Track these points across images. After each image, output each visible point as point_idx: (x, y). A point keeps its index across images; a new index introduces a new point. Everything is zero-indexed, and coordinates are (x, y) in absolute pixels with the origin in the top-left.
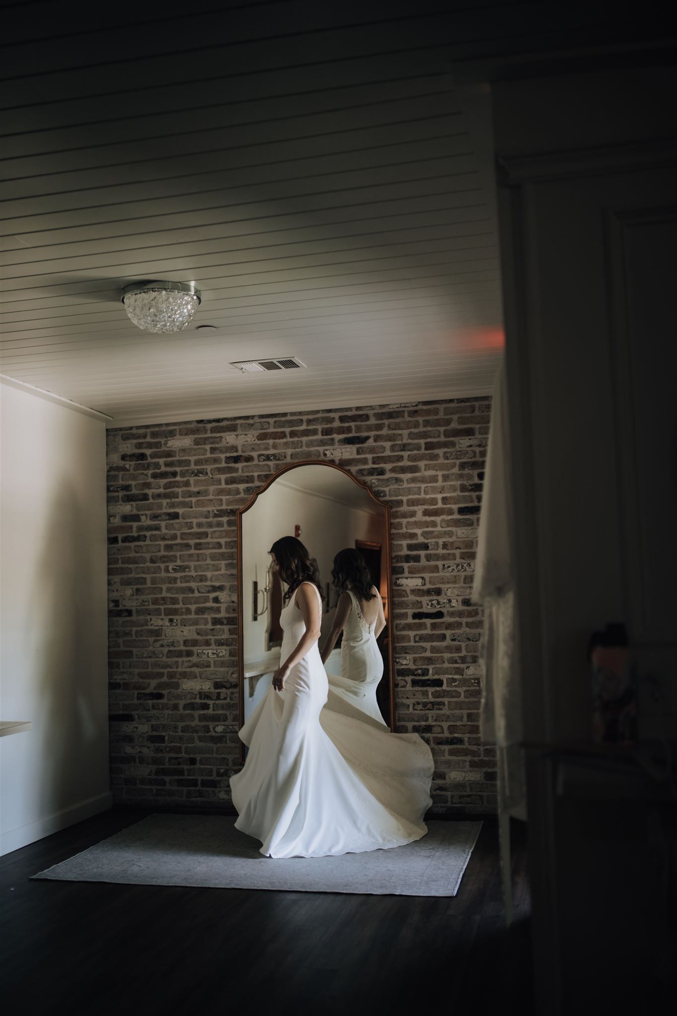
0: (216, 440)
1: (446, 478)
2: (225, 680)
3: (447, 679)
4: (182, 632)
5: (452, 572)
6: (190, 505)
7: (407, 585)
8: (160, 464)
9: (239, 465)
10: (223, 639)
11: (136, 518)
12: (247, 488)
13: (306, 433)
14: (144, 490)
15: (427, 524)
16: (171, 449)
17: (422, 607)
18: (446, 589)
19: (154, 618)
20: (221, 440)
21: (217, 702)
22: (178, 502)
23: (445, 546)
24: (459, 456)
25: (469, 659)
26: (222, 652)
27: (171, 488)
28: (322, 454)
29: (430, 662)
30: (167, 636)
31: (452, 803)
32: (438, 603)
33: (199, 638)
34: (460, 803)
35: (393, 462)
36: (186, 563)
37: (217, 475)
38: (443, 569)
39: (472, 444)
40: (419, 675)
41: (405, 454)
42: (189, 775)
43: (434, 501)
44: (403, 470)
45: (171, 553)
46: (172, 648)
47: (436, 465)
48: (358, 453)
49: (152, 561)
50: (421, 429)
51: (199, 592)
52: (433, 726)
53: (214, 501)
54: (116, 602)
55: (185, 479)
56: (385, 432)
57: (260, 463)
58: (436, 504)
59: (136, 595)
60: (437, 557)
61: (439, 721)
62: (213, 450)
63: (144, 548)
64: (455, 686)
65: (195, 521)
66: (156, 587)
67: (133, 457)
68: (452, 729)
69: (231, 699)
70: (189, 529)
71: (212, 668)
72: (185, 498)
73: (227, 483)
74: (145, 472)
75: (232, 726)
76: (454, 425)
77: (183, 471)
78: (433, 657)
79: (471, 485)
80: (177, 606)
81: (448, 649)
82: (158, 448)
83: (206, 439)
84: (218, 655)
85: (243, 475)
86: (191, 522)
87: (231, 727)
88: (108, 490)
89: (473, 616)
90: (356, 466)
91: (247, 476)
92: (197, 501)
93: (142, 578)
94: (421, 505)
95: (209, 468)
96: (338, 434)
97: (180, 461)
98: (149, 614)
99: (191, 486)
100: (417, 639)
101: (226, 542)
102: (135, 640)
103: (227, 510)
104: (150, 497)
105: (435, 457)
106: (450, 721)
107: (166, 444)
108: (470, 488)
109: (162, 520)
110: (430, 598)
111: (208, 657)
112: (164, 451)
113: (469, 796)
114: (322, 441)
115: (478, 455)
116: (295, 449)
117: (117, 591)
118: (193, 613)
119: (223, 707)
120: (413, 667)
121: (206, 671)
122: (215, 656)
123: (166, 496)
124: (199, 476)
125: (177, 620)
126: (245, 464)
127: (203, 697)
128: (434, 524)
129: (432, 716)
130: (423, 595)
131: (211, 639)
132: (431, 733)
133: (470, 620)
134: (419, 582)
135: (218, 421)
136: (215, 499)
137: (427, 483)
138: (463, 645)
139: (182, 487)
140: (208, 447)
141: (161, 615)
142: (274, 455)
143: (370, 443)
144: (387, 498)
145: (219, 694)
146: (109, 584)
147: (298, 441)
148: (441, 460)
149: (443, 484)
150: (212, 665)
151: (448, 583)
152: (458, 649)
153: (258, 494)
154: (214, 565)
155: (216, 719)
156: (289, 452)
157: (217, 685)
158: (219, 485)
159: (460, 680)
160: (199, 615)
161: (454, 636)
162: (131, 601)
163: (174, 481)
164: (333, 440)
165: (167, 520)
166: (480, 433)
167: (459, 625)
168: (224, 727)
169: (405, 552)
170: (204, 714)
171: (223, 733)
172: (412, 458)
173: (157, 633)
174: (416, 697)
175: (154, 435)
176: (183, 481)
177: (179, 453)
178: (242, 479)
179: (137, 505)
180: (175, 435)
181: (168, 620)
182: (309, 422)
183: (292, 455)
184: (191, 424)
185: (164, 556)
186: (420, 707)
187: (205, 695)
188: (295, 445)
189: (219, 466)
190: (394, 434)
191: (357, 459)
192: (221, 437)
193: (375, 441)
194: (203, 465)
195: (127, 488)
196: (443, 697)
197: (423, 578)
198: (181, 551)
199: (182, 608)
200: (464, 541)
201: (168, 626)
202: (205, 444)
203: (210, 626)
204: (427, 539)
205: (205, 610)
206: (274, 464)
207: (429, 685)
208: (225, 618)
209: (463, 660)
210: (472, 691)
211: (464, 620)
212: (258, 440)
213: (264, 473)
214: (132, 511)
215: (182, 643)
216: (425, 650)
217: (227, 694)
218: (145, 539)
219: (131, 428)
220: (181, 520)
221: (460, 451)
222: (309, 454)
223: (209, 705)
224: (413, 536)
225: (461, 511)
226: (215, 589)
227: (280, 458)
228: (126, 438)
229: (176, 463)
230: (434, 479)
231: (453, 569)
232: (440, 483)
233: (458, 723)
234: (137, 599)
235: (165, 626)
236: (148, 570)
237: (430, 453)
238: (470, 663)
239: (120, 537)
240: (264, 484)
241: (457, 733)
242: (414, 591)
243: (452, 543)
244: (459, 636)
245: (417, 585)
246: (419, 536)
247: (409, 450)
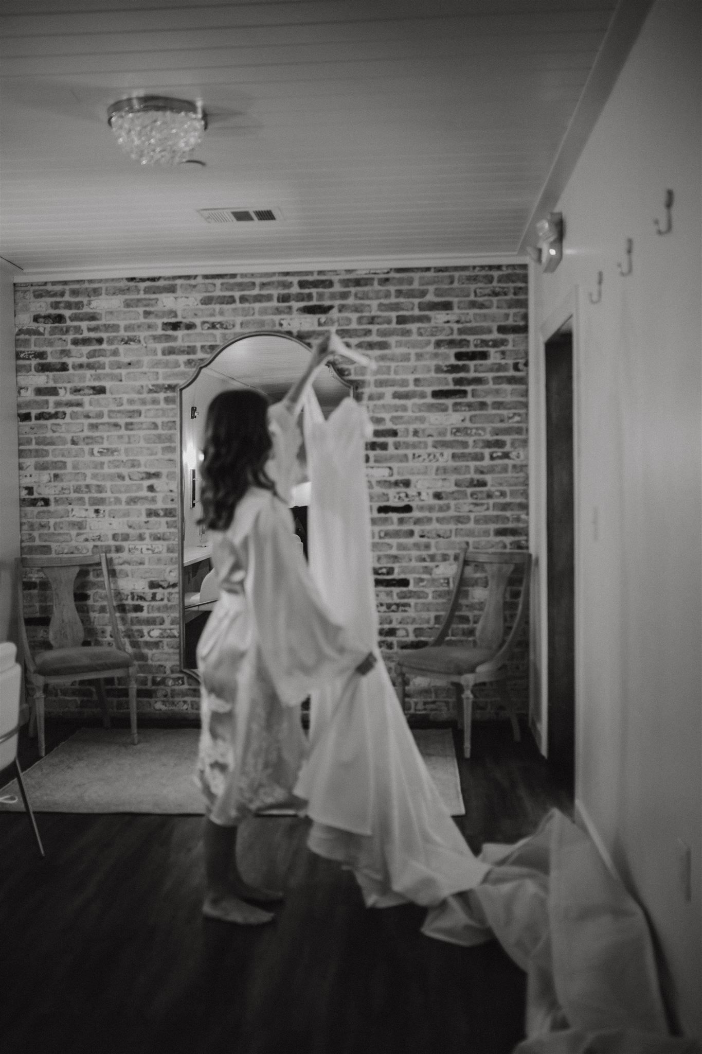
0: (151, 302)
1: (419, 356)
2: (162, 579)
3: (414, 579)
4: (110, 524)
5: (423, 461)
6: (120, 378)
7: (373, 476)
8: (82, 328)
9: (179, 333)
10: (159, 533)
11: (53, 391)
12: (189, 360)
13: (258, 299)
14: (62, 358)
15: (396, 408)
16: (94, 311)
17: (388, 500)
18: (415, 481)
19: (76, 508)
20: (156, 302)
21: (153, 603)
22: (104, 374)
23: (416, 433)
24: (435, 333)
25: (439, 558)
26: (158, 547)
27: (96, 357)
28: (277, 323)
29: (396, 560)
30: (92, 528)
31: (416, 710)
32: (407, 496)
33: (131, 531)
34: (425, 709)
35: (359, 336)
36: (113, 446)
37: (151, 343)
38: (414, 458)
39: (449, 320)
40: (383, 574)
41: (374, 328)
42: (119, 684)
43: (404, 383)
44: (373, 346)
45: (96, 434)
46: (98, 543)
47: (408, 342)
48: (320, 324)
49: (74, 442)
50: (393, 300)
51: (130, 479)
52: (398, 629)
53: (149, 374)
54: (30, 490)
55: (113, 347)
56: (351, 301)
57: (204, 332)
58: (407, 386)
59: (54, 481)
60: (407, 445)
61: (404, 623)
62: (147, 314)
63: (63, 427)
64: (423, 586)
65: (125, 397)
66: (78, 473)
67: (47, 317)
68: (418, 632)
69: (169, 600)
70: (118, 406)
71: (146, 566)
72: (114, 369)
73: (164, 354)
74: (64, 337)
75: (170, 629)
76: (430, 298)
77: (111, 338)
78: (399, 554)
79: (447, 366)
80: (103, 495)
81: (417, 546)
82: (79, 309)
83: (139, 300)
84: (153, 551)
85: (183, 344)
86: (120, 398)
87: (169, 631)
88: (18, 356)
89: (445, 511)
90: (316, 338)
91: (189, 347)
92: (128, 373)
93: (61, 462)
94: (391, 386)
95: (142, 334)
96: (298, 301)
97: (107, 326)
98: (70, 504)
99: (120, 356)
100: (382, 534)
101: (163, 422)
102: (54, 533)
103: (163, 385)
104: (70, 367)
105: (408, 333)
106: (416, 624)
107: (89, 303)
108: (445, 369)
109: (85, 395)
110: (398, 490)
111: (142, 552)
112: (86, 313)
113: (434, 702)
114: (277, 309)
115: (455, 332)
116: (246, 316)
117: (31, 476)
118: (123, 503)
119: (159, 609)
121: (139, 569)
122: (150, 552)
123: (90, 366)
124: (129, 344)
125: (104, 511)
126: (186, 332)
127: (136, 597)
128: (404, 408)
129: (397, 619)
130: (390, 487)
131: (144, 533)
132: (395, 636)
133: (441, 515)
134: (386, 472)
135: (153, 279)
136: (150, 372)
137: (398, 361)
138: (433, 542)
139: (109, 357)
140: (141, 310)
141: (84, 505)
142: (220, 323)
143: (334, 314)
144: (353, 377)
145: (154, 595)
146: (21, 468)
147: (249, 308)
148: (415, 337)
149: (415, 364)
150: (147, 562)
151: (418, 474)
152: (427, 547)
153: (201, 368)
154: (148, 449)
155: (151, 622)
156: (239, 320)
157: (153, 585)
158: (154, 355)
159: (428, 580)
160: (131, 505)
161: (423, 532)
162: (47, 488)
163: (100, 350)
164: (290, 308)
165: (91, 394)
166: (459, 308)
167: (429, 520)
168: (160, 631)
170: (137, 617)
171: (160, 638)
172: (381, 333)
173: (80, 525)
175: (74, 293)
176: (111, 350)
177: (106, 316)
178: (182, 349)
179: (54, 376)
180: (101, 295)
181: (93, 511)
182: (263, 285)
183: (242, 324)
184: (120, 282)
185: (88, 438)
186: (384, 609)
187: (138, 596)
188: (246, 313)
189: (155, 333)
190: (362, 305)
191: (319, 331)
192: (157, 299)
193: (340, 311)
194: (134, 331)
195: (41, 355)
196: (410, 597)
197: (390, 468)
198: (109, 431)
199: (110, 498)
200: (438, 429)
201: (93, 518)
202: (137, 306)
203: (144, 518)
204: (396, 424)
205: (138, 500)
206: (221, 333)
207: (394, 585)
208: (162, 509)
209: (432, 558)
210: (441, 592)
211: (435, 515)
212: (202, 304)
213: (209, 344)
214: (47, 382)
215: (110, 537)
216: (390, 546)
217: (164, 594)
218: (64, 416)
219: (45, 284)
220: (108, 395)
221: (436, 327)
222: (262, 323)
223: (143, 607)
224: (381, 421)
225: (436, 394)
226: (149, 476)
227: (229, 327)
228: (38, 295)
229: (101, 328)
230: (406, 358)
231: (424, 459)
232: (413, 362)
233: (425, 626)
234: (55, 487)
235: (89, 518)
236: (69, 452)
237: (402, 329)
238: (439, 561)
239: (34, 412)
240: (208, 356)
241: (424, 636)
242: (379, 482)
243: (424, 430)
244: (428, 533)
245: (384, 476)
246: (387, 421)
247: (378, 324)
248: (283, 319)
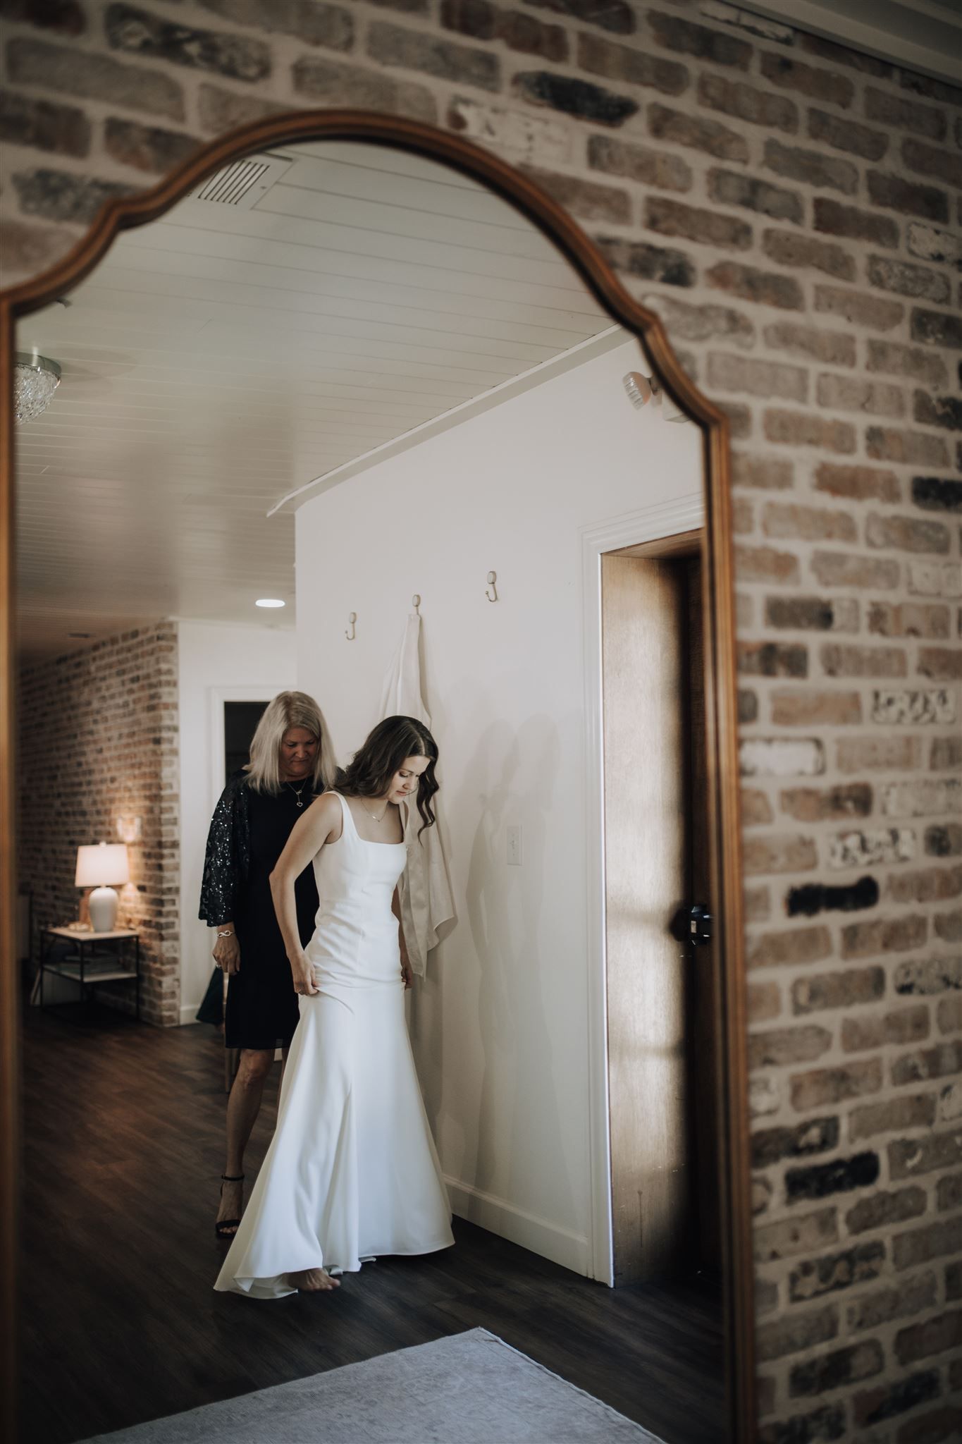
1: (877, 354)
3: (891, 1148)
5: (899, 721)
7: (770, 773)
15: (827, 525)
17: (814, 864)
18: (883, 790)
23: (877, 618)
24: (910, 285)
25: (949, 1060)
29: (843, 1087)
32: (864, 845)
35: (717, 242)
38: (876, 708)
39: (943, 251)
40: (811, 1149)
41: (758, 223)
43: (844, 438)
44: (754, 285)
47: (847, 297)
48: (594, 162)
50: (805, 141)
52: (854, 1351)
56: (688, 104)
57: (122, 57)
58: (850, 449)
60: (857, 662)
61: (870, 1325)
64: (913, 1171)
68: (907, 1344)
76: (897, 166)
78: (850, 1065)
79: (942, 402)
81: (893, 1026)
89: (958, 893)
90: (588, 215)
91: (42, 109)
94: (809, 442)
96: (516, 46)
100: (803, 997)
105: (846, 267)
106: (902, 1313)
108: (939, 410)
110: (841, 823)
114: (443, 52)
116: (317, 42)
120: (789, 1118)
128: (848, 529)
129: (850, 1311)
130: (818, 815)
132: (849, 1382)
133: (946, 907)
134: (808, 758)
137: (826, 361)
138: (933, 1005)
142: (204, 39)
143: (634, 132)
148: (863, 285)
149: (871, 377)
151: (890, 764)
152: (920, 1025)
156: (287, 48)
159: (925, 1144)
161: (907, 974)
164: (490, 63)
167: (919, 929)
169: (757, 631)
172: (780, 248)
174: (800, 1244)
183: (299, 70)
186: (810, 1283)
190: (721, 129)
191: (592, 185)
193: (656, 130)
196: (880, 1222)
200: (928, 608)
204: (828, 584)
206: (206, 88)
207: (839, 1186)
209: (934, 1063)
210: (957, 1179)
211: (931, 909)
213: (147, 119)
221: (911, 267)
224: (784, 565)
225: (924, 492)
231: (902, 713)
232: (861, 372)
237: (831, 247)
238: (949, 1073)
240: (150, 180)
241: (922, 1356)
242: (790, 797)
243: (898, 610)
244: (920, 973)
245: (802, 773)
246: (804, 567)
247: (767, 212)
248: (467, 102)
